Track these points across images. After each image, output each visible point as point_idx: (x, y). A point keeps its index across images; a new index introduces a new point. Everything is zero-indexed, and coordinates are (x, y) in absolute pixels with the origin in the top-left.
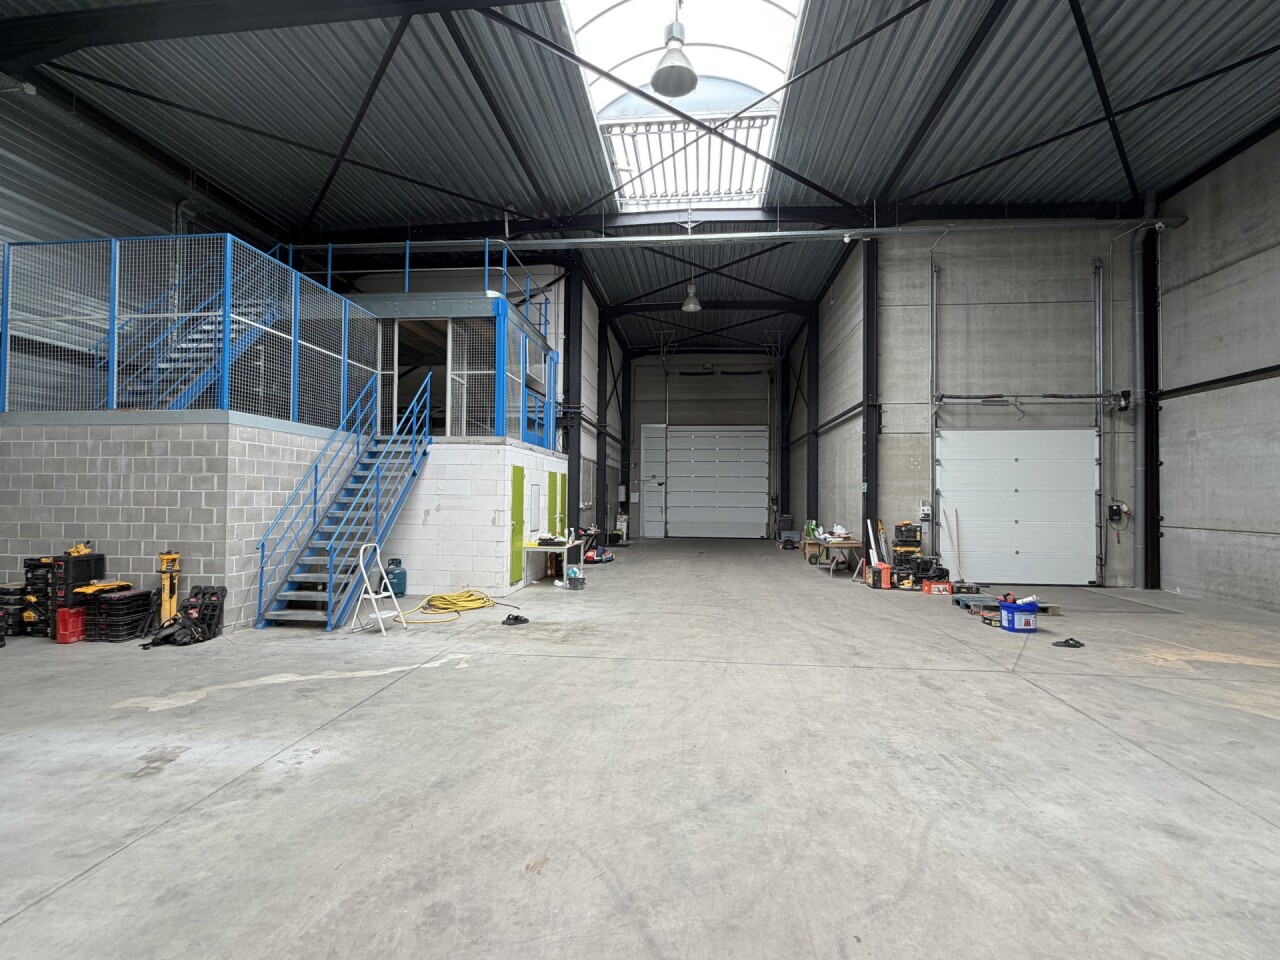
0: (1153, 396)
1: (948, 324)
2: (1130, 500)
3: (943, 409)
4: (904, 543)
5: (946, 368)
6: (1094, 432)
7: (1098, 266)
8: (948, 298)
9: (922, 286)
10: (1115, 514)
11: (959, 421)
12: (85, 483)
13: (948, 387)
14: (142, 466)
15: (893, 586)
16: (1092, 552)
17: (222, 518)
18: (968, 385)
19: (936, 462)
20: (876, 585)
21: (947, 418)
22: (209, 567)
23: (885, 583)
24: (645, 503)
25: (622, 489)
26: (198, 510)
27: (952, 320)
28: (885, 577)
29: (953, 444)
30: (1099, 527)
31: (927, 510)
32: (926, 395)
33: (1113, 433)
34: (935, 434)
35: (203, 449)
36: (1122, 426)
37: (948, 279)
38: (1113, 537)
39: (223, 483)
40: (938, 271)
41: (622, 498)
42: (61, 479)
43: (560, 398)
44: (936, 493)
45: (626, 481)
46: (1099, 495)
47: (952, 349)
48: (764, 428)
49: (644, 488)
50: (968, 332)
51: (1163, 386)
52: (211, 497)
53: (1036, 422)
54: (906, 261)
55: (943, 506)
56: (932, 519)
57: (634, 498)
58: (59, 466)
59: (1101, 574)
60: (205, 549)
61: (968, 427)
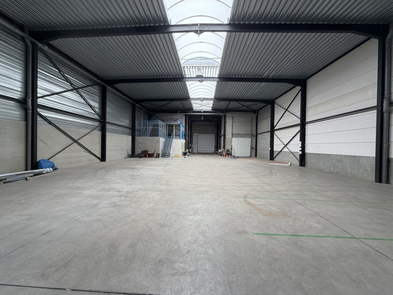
0: (257, 134)
1: (234, 125)
2: (254, 146)
3: (233, 135)
4: (227, 151)
5: (233, 130)
6: (250, 138)
7: (252, 118)
8: (234, 121)
9: (231, 120)
10: (252, 148)
11: (235, 137)
12: (145, 143)
13: (234, 132)
14: (151, 142)
15: (226, 156)
16: (250, 152)
17: (159, 147)
18: (236, 132)
19: (232, 142)
20: (224, 156)
21: (233, 136)
22: (158, 151)
23: (225, 156)
24: (194, 147)
25: (190, 144)
26: (157, 146)
27: (234, 124)
28: (225, 155)
29: (234, 140)
30: (251, 150)
31: (231, 147)
32: (231, 133)
33: (253, 138)
34: (232, 138)
35: (158, 141)
36: (254, 138)
37: (234, 119)
38: (252, 151)
39: (159, 144)
40: (233, 118)
41: (190, 146)
42: (143, 143)
43: (184, 132)
44: (232, 145)
45: (191, 143)
46: (251, 146)
47: (234, 128)
48: (214, 134)
49: (194, 144)
50: (236, 126)
51: (258, 133)
52: (158, 145)
53: (244, 137)
54: (229, 116)
55: (232, 147)
56: (231, 149)
57: (192, 146)
58: (143, 142)
59: (251, 155)
60: (158, 150)
61: (236, 137)
